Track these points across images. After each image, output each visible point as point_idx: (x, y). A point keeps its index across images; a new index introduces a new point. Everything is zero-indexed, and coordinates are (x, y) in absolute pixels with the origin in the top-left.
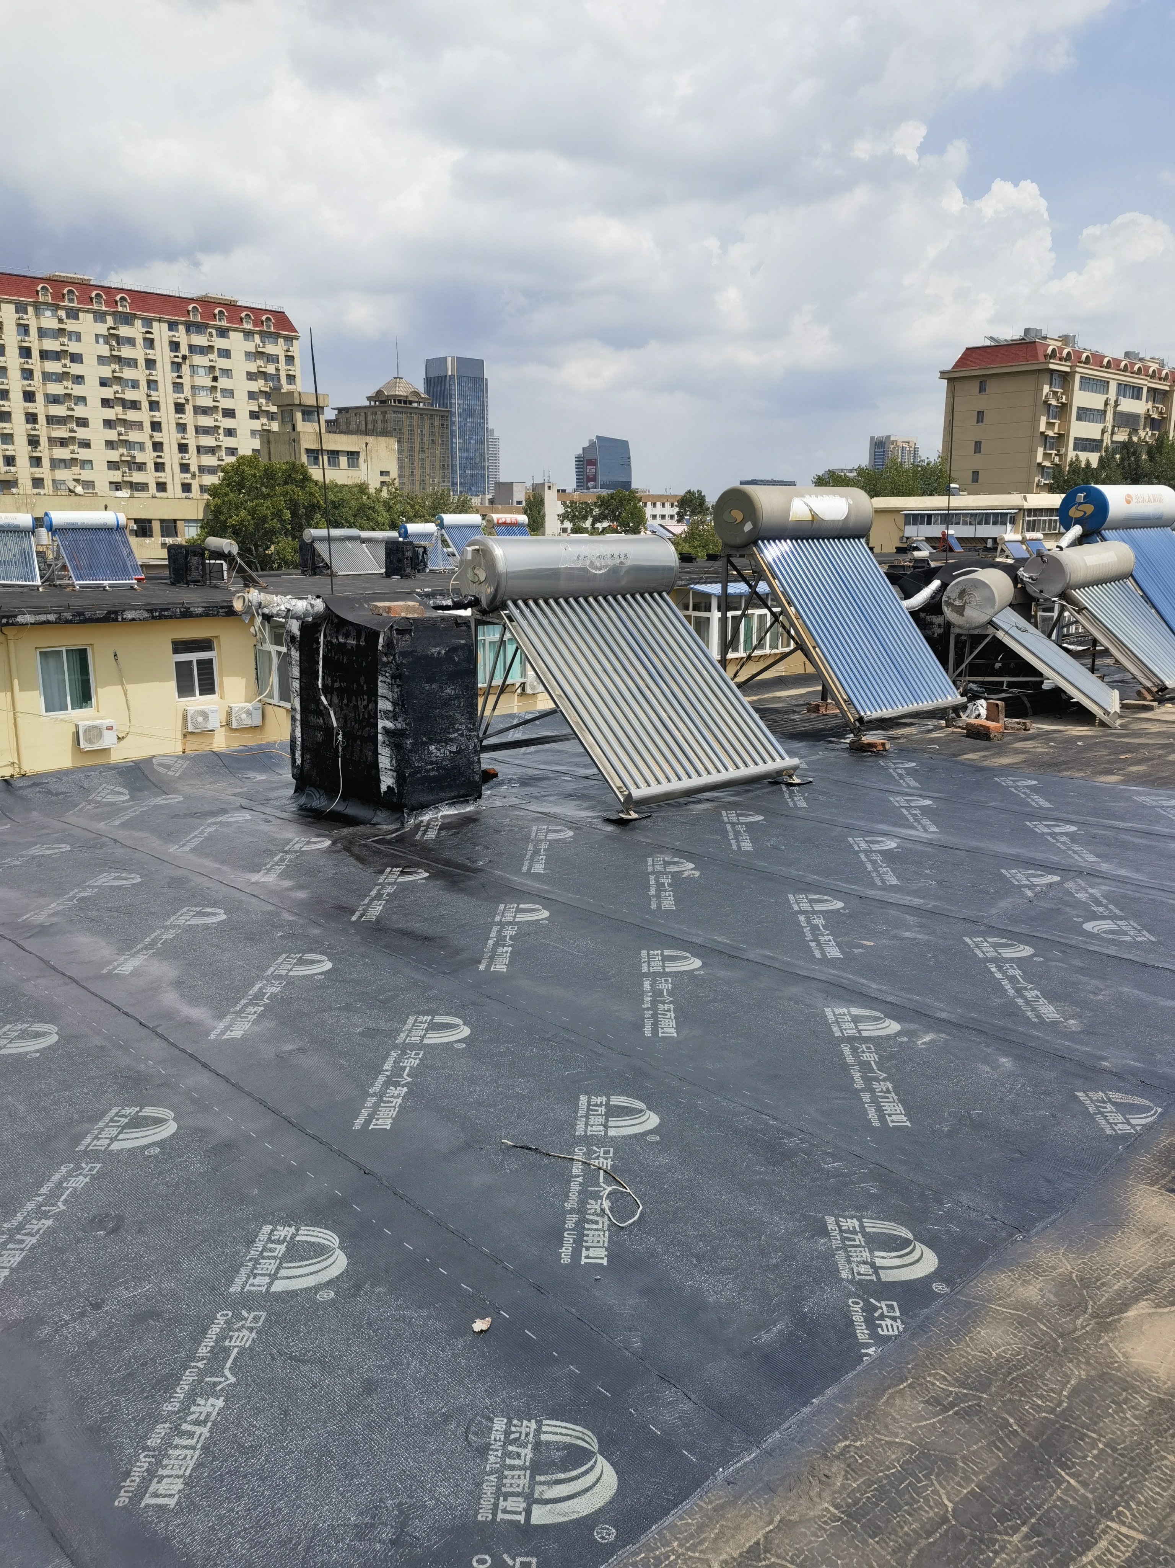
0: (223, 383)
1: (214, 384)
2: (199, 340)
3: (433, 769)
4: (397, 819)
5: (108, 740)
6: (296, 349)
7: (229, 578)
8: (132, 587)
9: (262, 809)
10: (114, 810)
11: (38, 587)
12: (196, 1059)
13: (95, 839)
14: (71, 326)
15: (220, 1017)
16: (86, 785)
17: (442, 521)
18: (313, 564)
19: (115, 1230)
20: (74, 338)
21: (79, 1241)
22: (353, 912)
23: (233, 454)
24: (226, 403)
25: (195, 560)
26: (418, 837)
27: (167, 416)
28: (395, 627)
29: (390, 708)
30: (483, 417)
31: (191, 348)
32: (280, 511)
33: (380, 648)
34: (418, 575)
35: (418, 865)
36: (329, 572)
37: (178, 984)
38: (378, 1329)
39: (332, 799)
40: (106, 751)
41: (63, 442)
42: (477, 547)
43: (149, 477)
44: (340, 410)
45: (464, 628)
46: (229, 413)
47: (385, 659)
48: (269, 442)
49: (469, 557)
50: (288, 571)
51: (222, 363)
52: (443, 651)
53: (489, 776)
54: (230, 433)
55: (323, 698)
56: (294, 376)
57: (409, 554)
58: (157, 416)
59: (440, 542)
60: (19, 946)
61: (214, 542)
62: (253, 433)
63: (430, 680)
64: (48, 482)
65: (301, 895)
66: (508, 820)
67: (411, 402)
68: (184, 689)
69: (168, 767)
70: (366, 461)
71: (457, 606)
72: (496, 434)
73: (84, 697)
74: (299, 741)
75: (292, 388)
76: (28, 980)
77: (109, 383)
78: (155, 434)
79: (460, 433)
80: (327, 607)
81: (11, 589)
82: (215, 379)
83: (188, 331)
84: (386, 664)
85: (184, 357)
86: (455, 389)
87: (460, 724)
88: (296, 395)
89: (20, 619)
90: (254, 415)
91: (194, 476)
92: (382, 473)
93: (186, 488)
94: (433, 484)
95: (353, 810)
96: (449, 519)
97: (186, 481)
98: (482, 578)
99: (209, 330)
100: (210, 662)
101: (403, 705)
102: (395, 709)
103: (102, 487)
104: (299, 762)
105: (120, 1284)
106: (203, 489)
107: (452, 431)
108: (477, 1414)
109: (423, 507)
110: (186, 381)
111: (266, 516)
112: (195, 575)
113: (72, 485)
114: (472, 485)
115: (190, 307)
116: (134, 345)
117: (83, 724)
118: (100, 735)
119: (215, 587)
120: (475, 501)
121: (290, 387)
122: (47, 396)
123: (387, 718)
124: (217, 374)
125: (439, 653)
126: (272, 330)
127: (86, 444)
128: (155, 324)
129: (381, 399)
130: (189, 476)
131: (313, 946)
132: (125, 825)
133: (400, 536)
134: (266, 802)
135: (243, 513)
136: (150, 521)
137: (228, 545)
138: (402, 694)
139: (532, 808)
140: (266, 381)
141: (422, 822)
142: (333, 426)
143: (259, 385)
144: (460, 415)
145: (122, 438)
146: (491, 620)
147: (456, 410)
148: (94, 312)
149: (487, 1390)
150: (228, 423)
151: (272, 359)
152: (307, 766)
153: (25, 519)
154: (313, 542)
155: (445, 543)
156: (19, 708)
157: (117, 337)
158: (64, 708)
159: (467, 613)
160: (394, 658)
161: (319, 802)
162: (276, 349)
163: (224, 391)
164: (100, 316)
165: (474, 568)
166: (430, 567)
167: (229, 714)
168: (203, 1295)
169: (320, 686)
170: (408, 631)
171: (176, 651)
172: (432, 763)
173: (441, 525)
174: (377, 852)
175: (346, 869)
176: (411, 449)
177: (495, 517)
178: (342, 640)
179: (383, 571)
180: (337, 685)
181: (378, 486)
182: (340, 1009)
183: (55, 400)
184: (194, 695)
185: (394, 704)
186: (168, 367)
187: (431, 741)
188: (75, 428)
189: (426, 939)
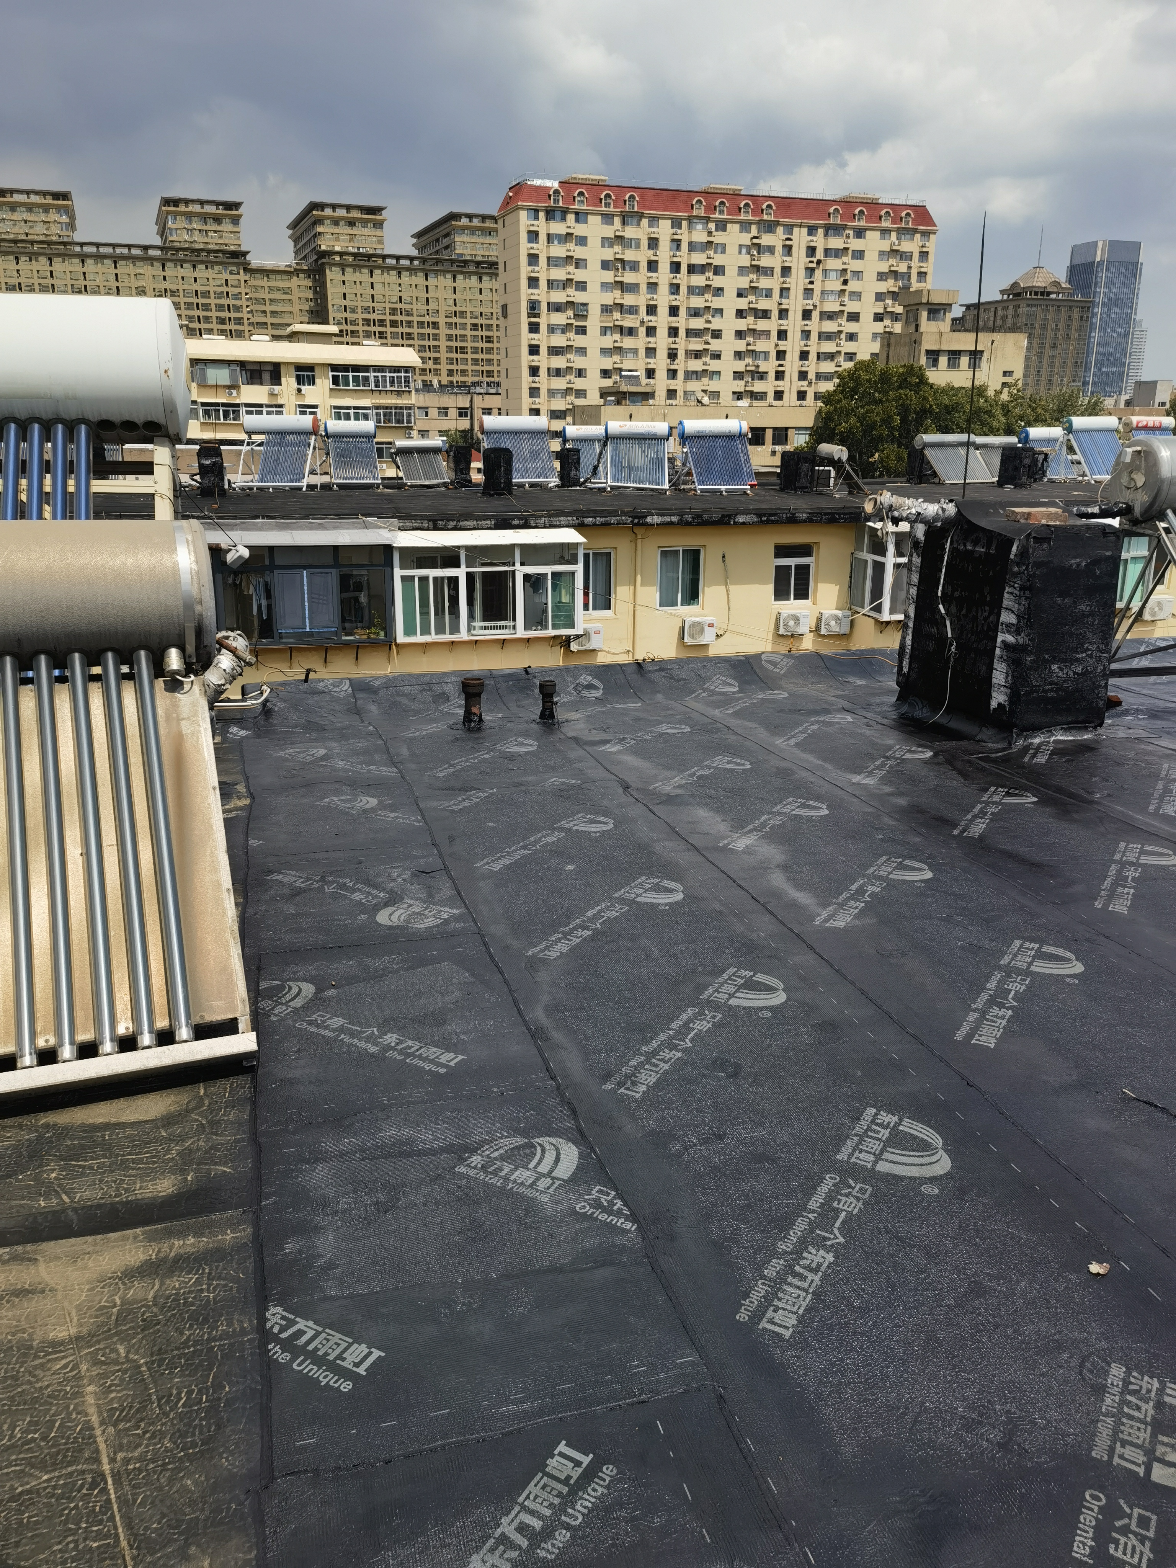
0: (853, 286)
1: (844, 287)
2: (836, 243)
3: (1051, 690)
4: (1004, 739)
5: (708, 637)
6: (932, 245)
7: (835, 484)
8: (745, 493)
9: (864, 713)
10: (726, 700)
11: (666, 490)
12: (803, 940)
13: (710, 724)
14: (719, 238)
15: (825, 906)
16: (703, 674)
17: (1071, 424)
18: (921, 471)
19: (734, 1075)
20: (719, 250)
21: (704, 1076)
22: (955, 826)
23: (851, 359)
24: (852, 307)
25: (805, 467)
26: (1026, 759)
27: (794, 324)
28: (1033, 535)
29: (1014, 621)
30: (1132, 307)
31: (827, 252)
32: (890, 417)
33: (1012, 557)
34: (1034, 485)
35: (1027, 789)
36: (936, 480)
37: (785, 868)
38: (985, 1239)
39: (935, 710)
40: (705, 646)
41: (697, 355)
42: (1139, 448)
43: (768, 386)
44: (968, 307)
45: (1112, 538)
46: (854, 317)
47: (1016, 569)
48: (889, 345)
49: (1128, 459)
50: (892, 479)
51: (855, 265)
52: (1084, 563)
53: (1114, 703)
54: (852, 337)
55: (941, 606)
56: (926, 273)
57: (1027, 461)
58: (785, 324)
59: (1065, 448)
60: (651, 810)
61: (826, 448)
62: (875, 335)
63: (1063, 594)
64: (680, 394)
65: (902, 801)
66: (1133, 753)
67: (1049, 294)
68: (781, 593)
69: (775, 664)
70: (989, 361)
71: (1104, 514)
72: (1144, 325)
73: (692, 595)
74: (908, 650)
75: (921, 285)
76: (658, 841)
77: (745, 294)
78: (780, 342)
79: (1101, 325)
80: (959, 513)
81: (643, 492)
82: (845, 282)
83: (826, 235)
84: (1016, 575)
85: (819, 262)
86: (1103, 276)
87: (1090, 643)
88: (925, 293)
89: (649, 520)
90: (878, 318)
91: (810, 383)
92: (1005, 373)
93: (802, 395)
94: (1061, 384)
95: (955, 724)
96: (1079, 422)
97: (803, 389)
98: (1140, 483)
99: (847, 232)
100: (807, 567)
101: (1029, 619)
102: (1019, 622)
103: (726, 397)
104: (905, 670)
105: (740, 1124)
106: (817, 396)
107: (1092, 323)
108: (1092, 1353)
109: (1046, 411)
110: (817, 287)
111: (875, 423)
112: (803, 481)
113: (700, 395)
114: (1107, 384)
115: (831, 210)
116: (773, 254)
117: (689, 620)
118: (702, 631)
119: (821, 494)
120: (1109, 402)
121: (919, 285)
122: (689, 309)
123: (1009, 632)
124: (848, 277)
125: (1078, 565)
126: (910, 226)
127: (717, 356)
128: (796, 230)
129: (1016, 293)
130: (805, 383)
131: (914, 854)
132: (736, 714)
133: (1019, 442)
134: (867, 706)
135: (853, 420)
136: (763, 429)
137: (839, 452)
138: (1029, 608)
139: (1163, 743)
140: (896, 280)
141: (1032, 744)
142: (958, 325)
143: (890, 285)
144: (1103, 305)
145: (750, 348)
146: (1141, 531)
147: (1100, 299)
148: (741, 223)
149: (1102, 1333)
150: (852, 327)
151: (905, 256)
152: (914, 675)
153: (661, 427)
154: (923, 448)
155: (1071, 450)
156: (638, 601)
157: (758, 246)
158: (674, 604)
159: (1115, 522)
160: (1027, 569)
161: (921, 712)
162: (911, 246)
163: (852, 294)
164: (745, 226)
165: (1131, 472)
166: (1050, 475)
167: (819, 620)
168: (813, 1154)
169: (940, 594)
170: (1047, 540)
171: (778, 555)
172: (1051, 683)
173: (1069, 429)
174: (982, 770)
175: (948, 783)
176: (1042, 345)
177: (1134, 419)
178: (969, 547)
179: (996, 479)
180: (957, 594)
181: (999, 387)
182: (941, 919)
183: (695, 313)
184: (789, 599)
185: (1019, 617)
186: (802, 272)
187: (1054, 660)
188: (710, 340)
189: (1034, 866)
